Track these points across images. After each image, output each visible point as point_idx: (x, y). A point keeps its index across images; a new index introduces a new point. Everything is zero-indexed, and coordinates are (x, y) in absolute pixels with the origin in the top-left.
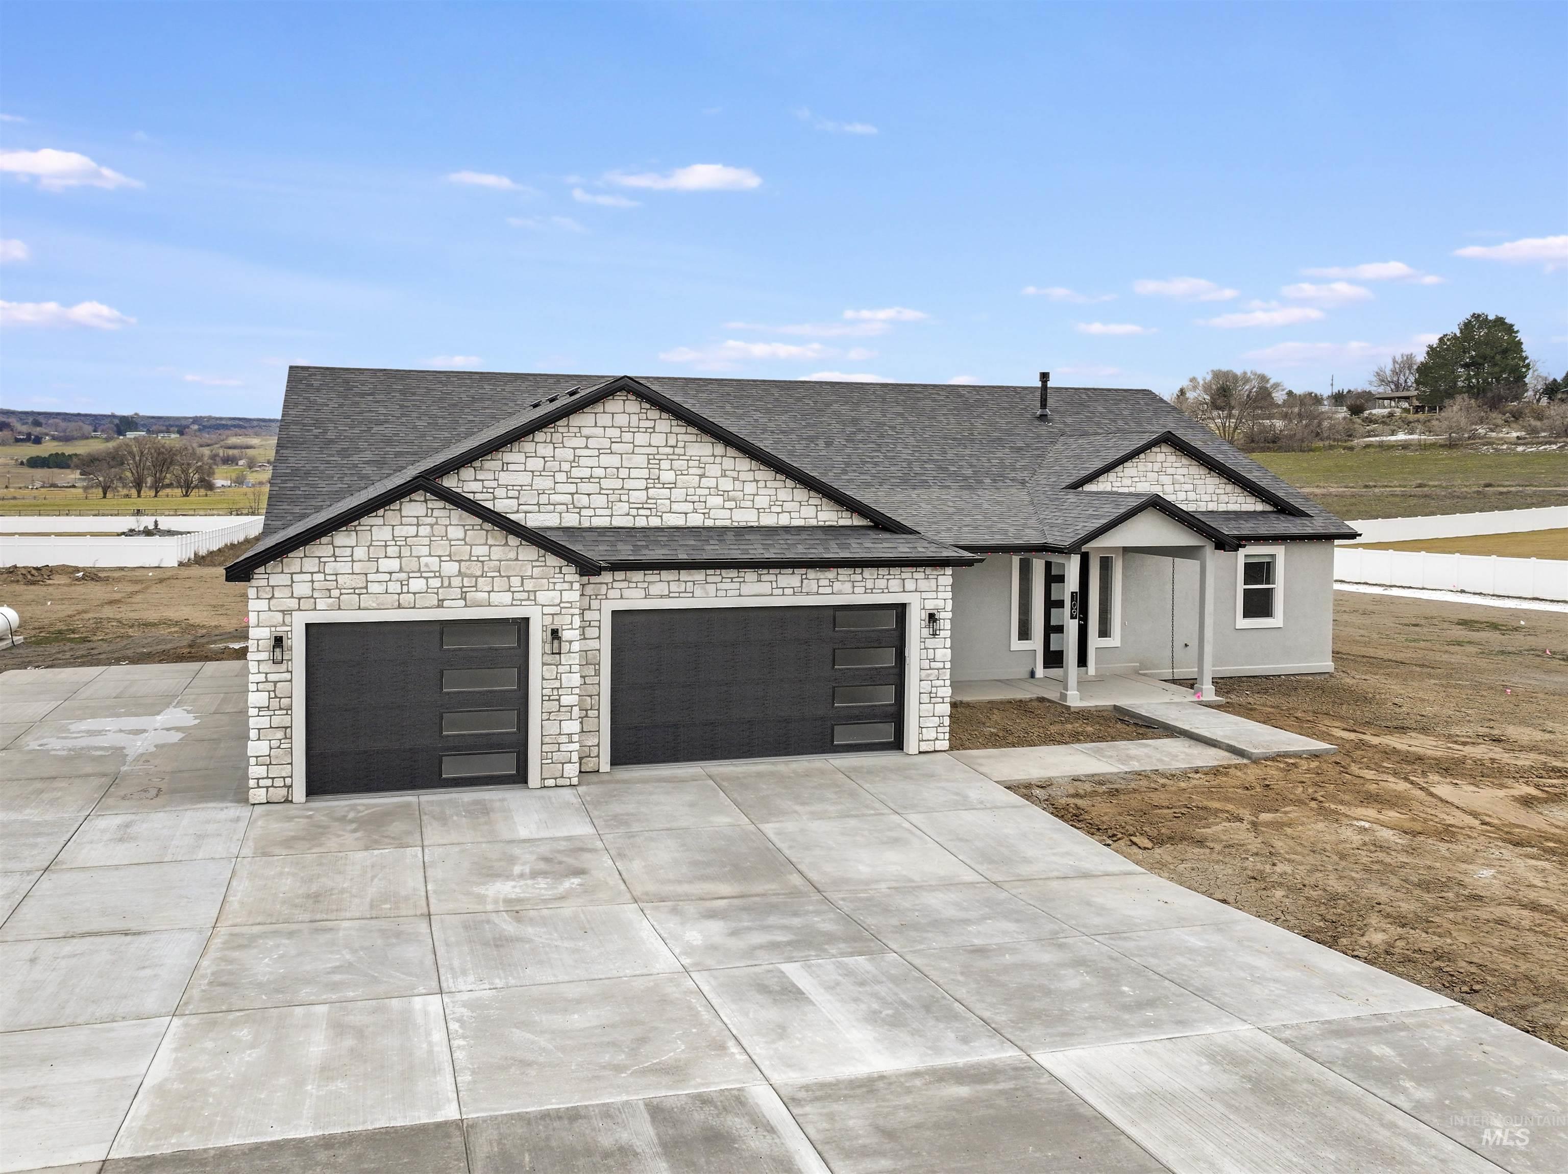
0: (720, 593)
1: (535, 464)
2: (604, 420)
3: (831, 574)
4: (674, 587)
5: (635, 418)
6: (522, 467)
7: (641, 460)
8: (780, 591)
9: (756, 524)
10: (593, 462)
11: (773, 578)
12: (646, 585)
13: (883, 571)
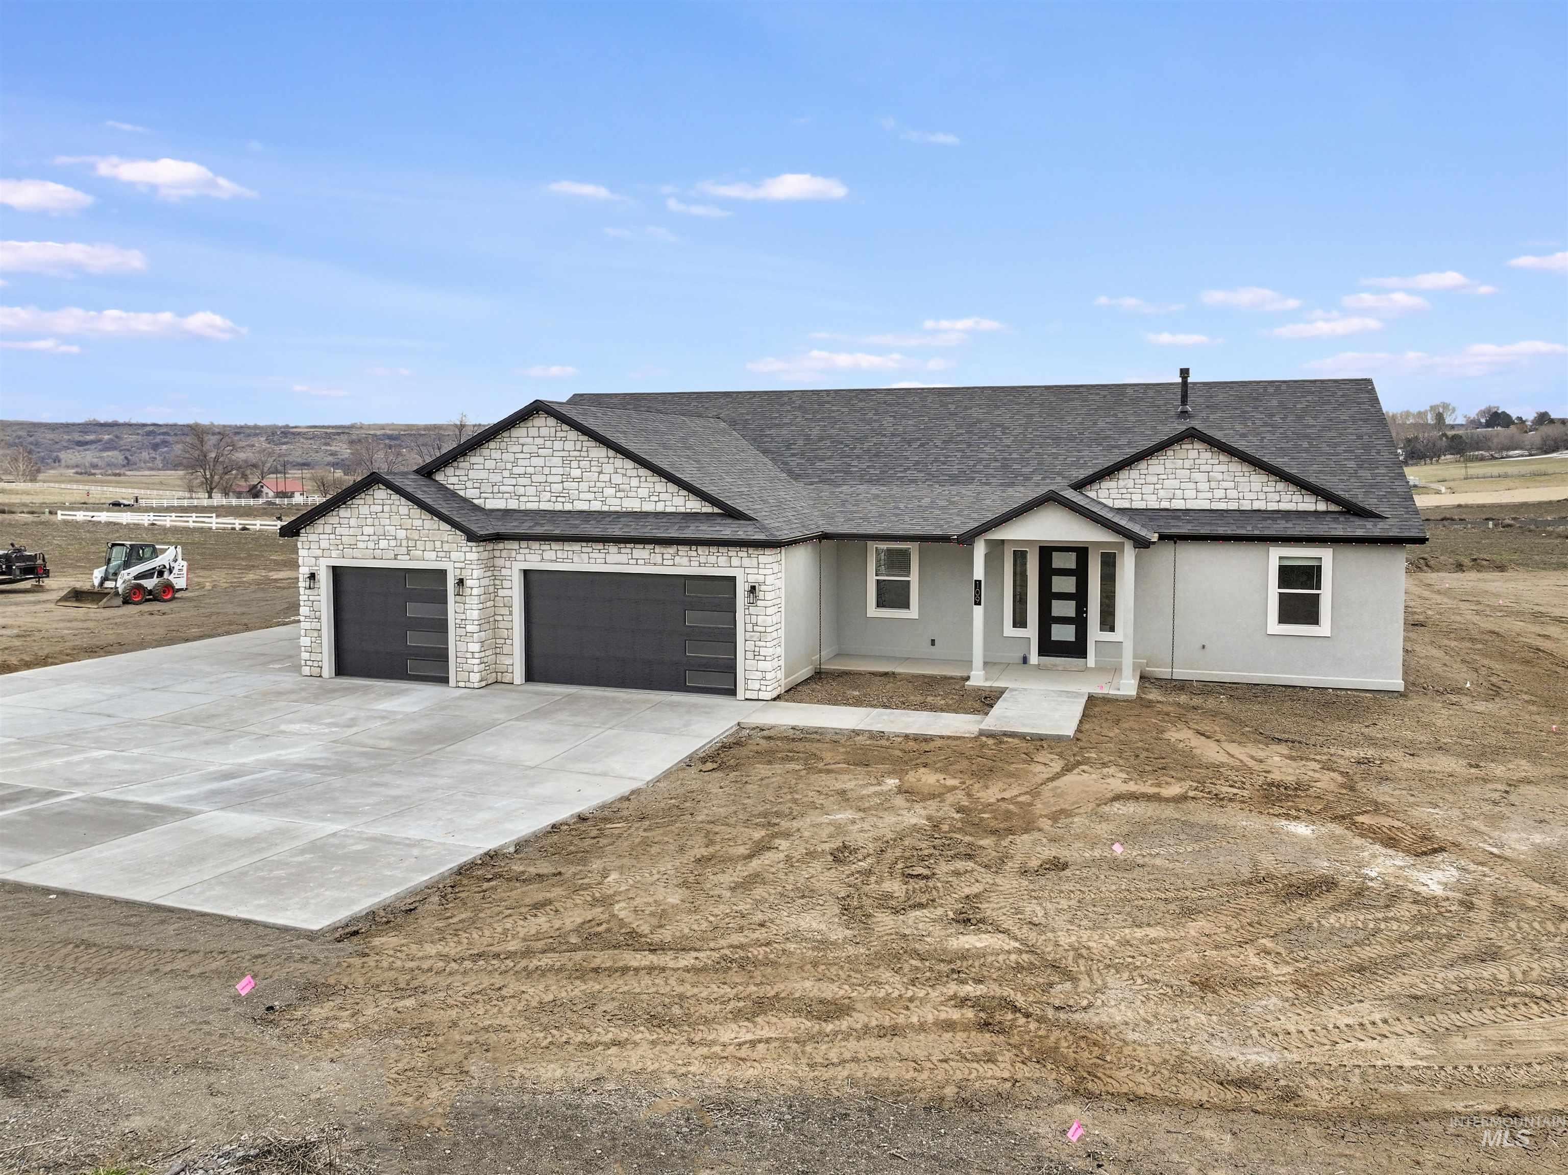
0: (592, 561)
1: (490, 464)
2: (533, 432)
3: (672, 550)
4: (560, 554)
5: (553, 430)
6: (481, 467)
7: (557, 461)
8: (634, 562)
9: (639, 510)
10: (526, 462)
11: (629, 551)
12: (541, 552)
13: (713, 549)
